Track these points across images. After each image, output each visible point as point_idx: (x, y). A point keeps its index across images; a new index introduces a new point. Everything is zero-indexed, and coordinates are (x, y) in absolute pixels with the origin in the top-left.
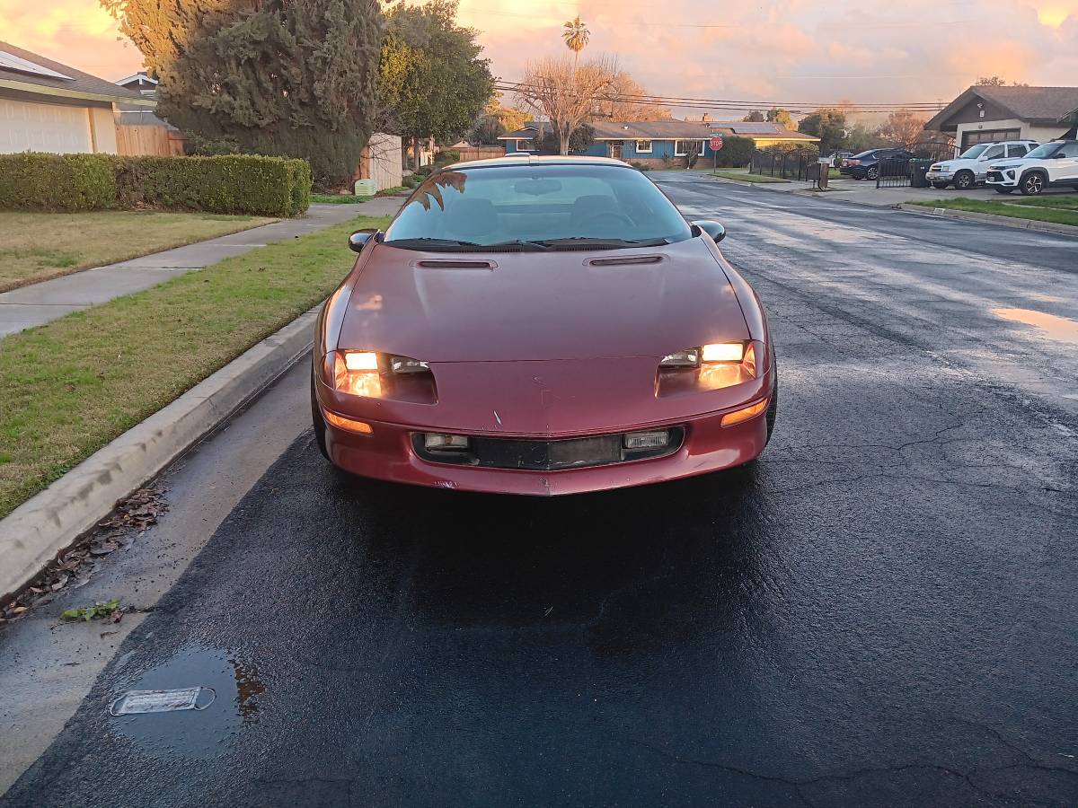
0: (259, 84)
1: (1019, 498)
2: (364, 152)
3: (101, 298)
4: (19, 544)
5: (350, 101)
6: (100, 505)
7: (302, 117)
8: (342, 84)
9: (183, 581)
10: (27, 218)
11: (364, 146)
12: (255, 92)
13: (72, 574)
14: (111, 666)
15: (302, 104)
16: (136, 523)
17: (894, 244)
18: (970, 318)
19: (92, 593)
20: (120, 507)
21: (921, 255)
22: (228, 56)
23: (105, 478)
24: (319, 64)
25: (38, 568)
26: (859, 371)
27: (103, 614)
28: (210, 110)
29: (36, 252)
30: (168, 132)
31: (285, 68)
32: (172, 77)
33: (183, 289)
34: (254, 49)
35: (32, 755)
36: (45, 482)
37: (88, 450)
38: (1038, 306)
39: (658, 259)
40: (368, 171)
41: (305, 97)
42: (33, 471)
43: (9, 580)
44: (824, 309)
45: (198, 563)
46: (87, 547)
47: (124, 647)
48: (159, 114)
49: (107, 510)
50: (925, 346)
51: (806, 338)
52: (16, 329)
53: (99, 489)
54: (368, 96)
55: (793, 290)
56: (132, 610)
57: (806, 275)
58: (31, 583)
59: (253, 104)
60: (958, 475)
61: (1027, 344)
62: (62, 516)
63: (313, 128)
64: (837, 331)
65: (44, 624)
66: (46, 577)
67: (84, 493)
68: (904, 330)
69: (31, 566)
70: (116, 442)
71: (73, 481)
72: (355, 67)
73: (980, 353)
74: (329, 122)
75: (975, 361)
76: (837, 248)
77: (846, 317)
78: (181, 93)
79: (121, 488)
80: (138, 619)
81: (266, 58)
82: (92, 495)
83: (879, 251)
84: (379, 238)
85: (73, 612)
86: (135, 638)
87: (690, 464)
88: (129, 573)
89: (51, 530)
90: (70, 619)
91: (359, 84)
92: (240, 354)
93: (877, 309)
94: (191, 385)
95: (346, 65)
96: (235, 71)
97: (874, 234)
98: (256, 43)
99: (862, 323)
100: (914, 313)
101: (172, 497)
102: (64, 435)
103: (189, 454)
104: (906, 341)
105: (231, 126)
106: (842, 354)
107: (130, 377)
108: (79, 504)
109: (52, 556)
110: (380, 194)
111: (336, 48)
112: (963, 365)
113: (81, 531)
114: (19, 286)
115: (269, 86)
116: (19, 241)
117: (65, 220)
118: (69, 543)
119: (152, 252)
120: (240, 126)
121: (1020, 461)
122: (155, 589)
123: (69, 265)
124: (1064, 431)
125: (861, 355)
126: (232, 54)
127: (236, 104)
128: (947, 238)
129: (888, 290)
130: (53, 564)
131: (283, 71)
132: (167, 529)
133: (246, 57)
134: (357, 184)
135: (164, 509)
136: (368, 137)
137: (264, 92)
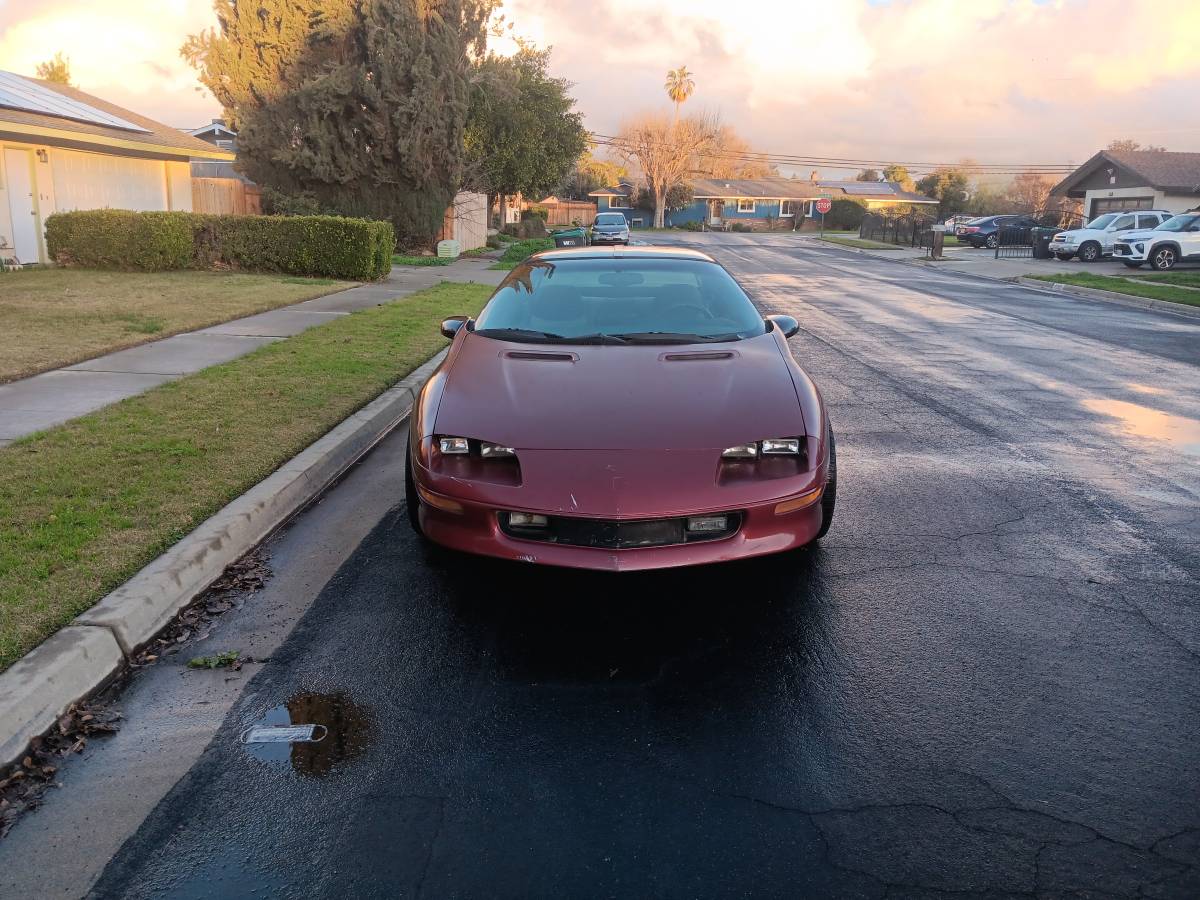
0: (341, 139)
1: (1060, 590)
2: (449, 212)
3: (191, 368)
4: (148, 601)
5: (435, 158)
6: (211, 570)
7: (384, 175)
8: (428, 140)
9: (293, 637)
10: (105, 277)
11: (448, 205)
12: (337, 146)
13: (193, 630)
14: (237, 706)
15: (385, 160)
16: (245, 586)
17: (1000, 324)
18: (1060, 410)
19: (214, 645)
20: (229, 572)
21: (1027, 339)
22: (310, 110)
23: (216, 544)
24: (404, 120)
25: (163, 623)
26: (932, 462)
27: (226, 663)
28: (290, 165)
29: (120, 316)
30: (245, 186)
31: (369, 123)
32: (251, 130)
33: (270, 361)
34: (337, 103)
35: (181, 771)
36: (164, 547)
37: (200, 518)
38: (1134, 398)
39: (729, 356)
40: (452, 232)
41: (388, 152)
42: (155, 536)
43: (141, 631)
44: (911, 396)
45: (304, 622)
46: (203, 606)
47: (246, 689)
48: (237, 168)
49: (218, 574)
50: (1007, 438)
51: (888, 427)
52: (114, 398)
53: (212, 555)
54: (454, 153)
55: (882, 374)
56: (250, 660)
57: (902, 359)
58: (158, 635)
59: (334, 159)
60: (1007, 565)
61: (1111, 439)
62: (183, 577)
63: (396, 186)
64: (920, 420)
65: (175, 670)
66: (171, 631)
67: (199, 558)
68: (989, 420)
69: (157, 621)
70: (223, 512)
71: (188, 547)
72: (440, 122)
73: (1058, 447)
74: (413, 181)
75: (1052, 455)
76: (937, 327)
77: (932, 404)
78: (260, 147)
79: (230, 554)
80: (255, 669)
81: (349, 113)
82: (206, 560)
83: (983, 333)
84: (470, 327)
85: (199, 660)
86: (255, 683)
87: (747, 546)
88: (244, 629)
89: (173, 589)
90: (196, 666)
91: (445, 141)
92: (330, 429)
93: (967, 396)
94: (288, 459)
95: (432, 123)
96: (317, 126)
97: (980, 313)
98: (339, 96)
99: (945, 411)
100: (1002, 402)
101: (275, 564)
102: (176, 504)
103: (287, 525)
104: (987, 432)
105: (312, 182)
106: (919, 444)
107: (229, 450)
108: (195, 568)
109: (174, 613)
110: (464, 255)
111: (422, 103)
112: (1039, 458)
113: (197, 592)
114: (107, 352)
115: (351, 140)
116: (101, 304)
117: (143, 280)
118: (187, 601)
119: (234, 318)
120: (320, 182)
121: (1070, 554)
122: (270, 643)
123: (155, 331)
124: (1121, 526)
125: (938, 446)
126: (315, 108)
127: (317, 159)
128: (1057, 318)
129: (983, 376)
130: (175, 620)
131: (366, 126)
132: (272, 593)
133: (328, 111)
134: (440, 245)
135: (270, 575)
136: (453, 196)
137: (346, 147)
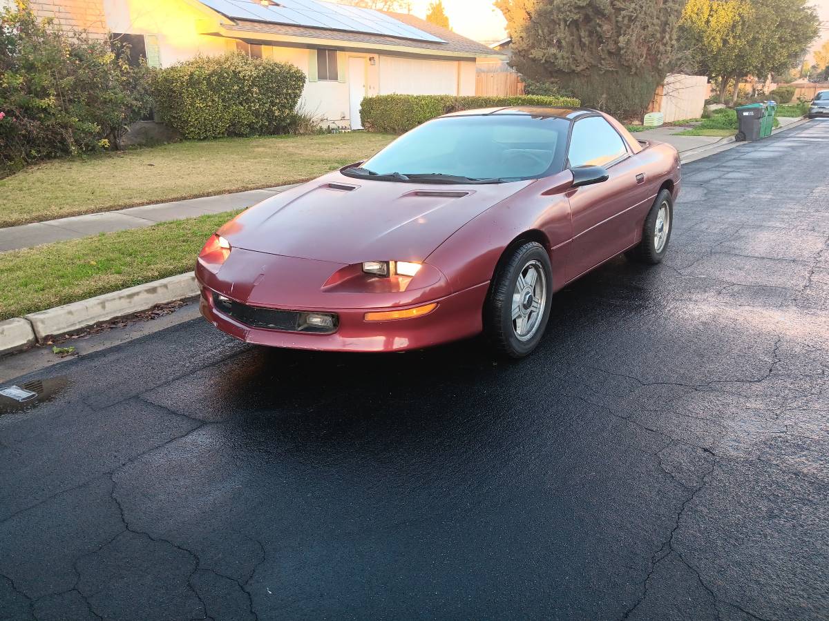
0: (580, 38)
2: (659, 91)
4: (69, 313)
5: (649, 49)
6: (140, 304)
7: (608, 65)
8: (643, 36)
11: (657, 86)
12: (576, 44)
15: (610, 53)
16: (148, 317)
20: (155, 308)
22: (559, 19)
23: (152, 290)
24: (626, 22)
25: (77, 327)
28: (542, 60)
30: (518, 77)
31: (600, 26)
32: (521, 37)
34: (579, 13)
40: (660, 105)
41: (612, 47)
43: (55, 328)
46: (113, 323)
48: (511, 65)
49: (145, 307)
53: (144, 296)
54: (665, 45)
58: (68, 332)
59: (573, 53)
62: (108, 304)
63: (617, 72)
66: (77, 332)
67: (131, 296)
69: (73, 324)
72: (655, 21)
74: (629, 67)
78: (526, 48)
79: (163, 298)
81: (587, 19)
82: (136, 298)
86: (56, 365)
89: (98, 309)
91: (658, 35)
95: (648, 21)
96: (562, 30)
98: (579, 7)
105: (556, 72)
108: (124, 301)
109: (91, 323)
110: (665, 125)
111: (642, 7)
113: (119, 315)
115: (586, 40)
118: (108, 319)
120: (560, 72)
126: (561, 17)
127: (559, 55)
131: (598, 29)
133: (571, 20)
134: (646, 116)
136: (662, 77)
137: (582, 45)
